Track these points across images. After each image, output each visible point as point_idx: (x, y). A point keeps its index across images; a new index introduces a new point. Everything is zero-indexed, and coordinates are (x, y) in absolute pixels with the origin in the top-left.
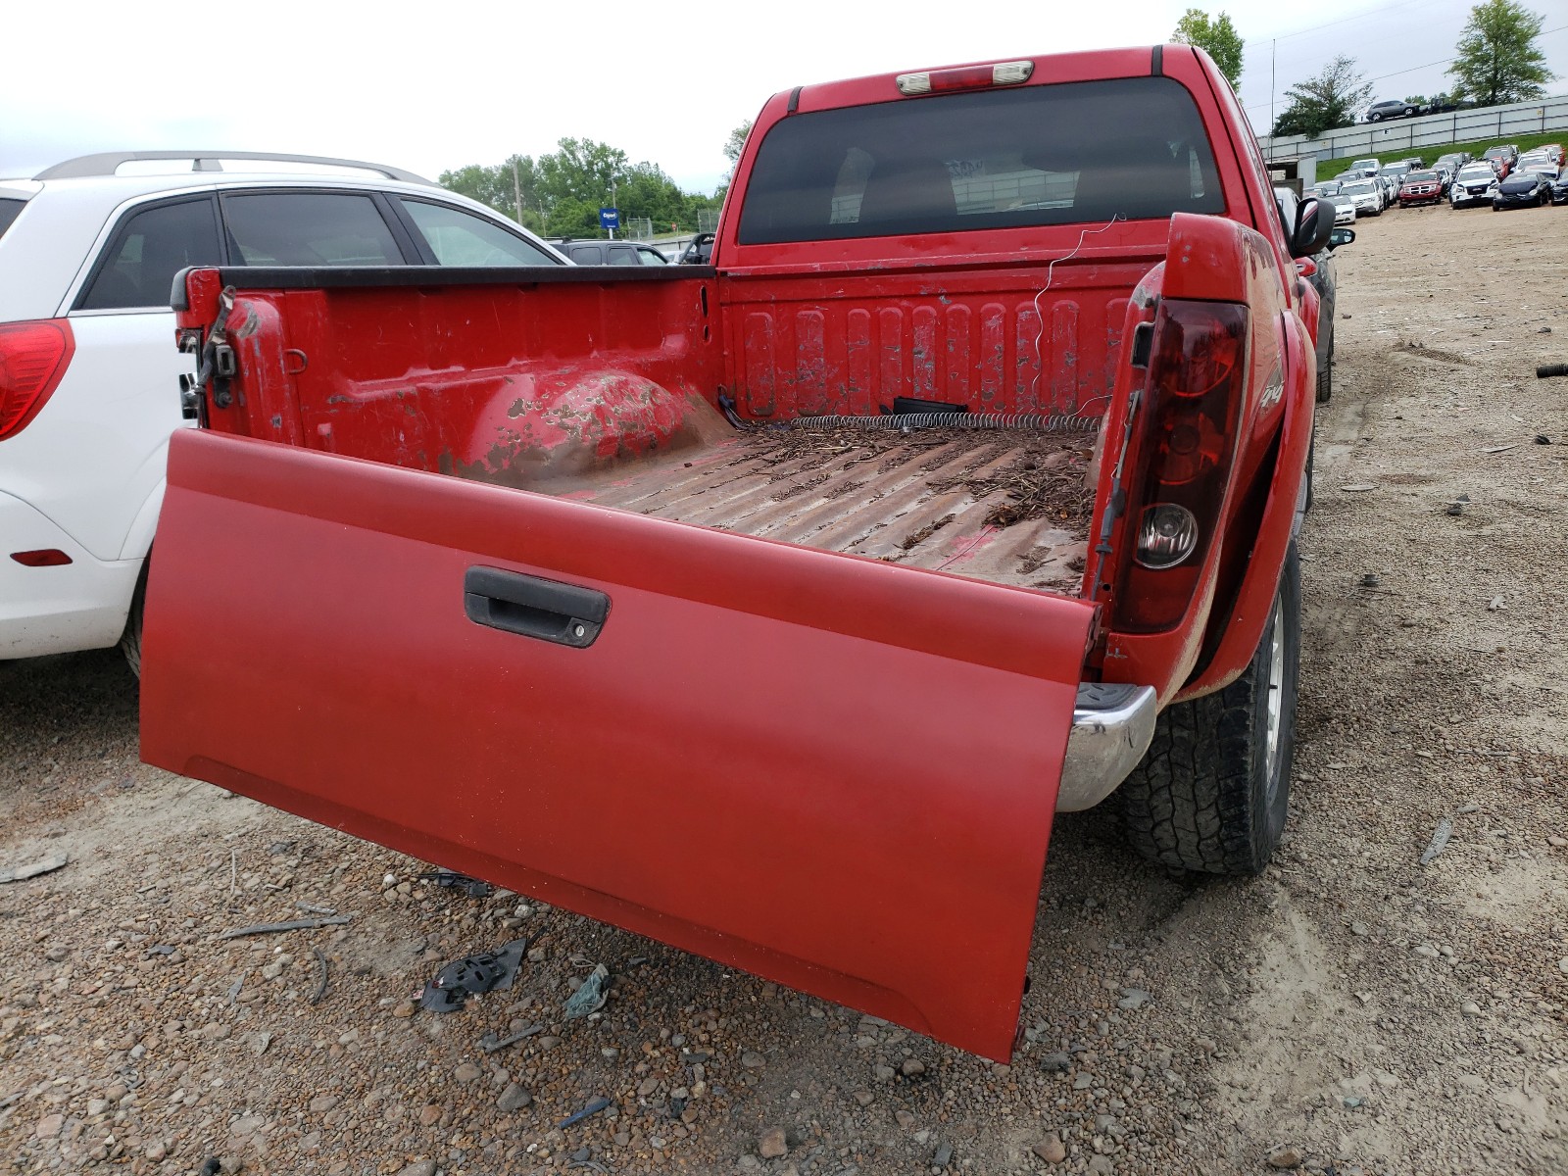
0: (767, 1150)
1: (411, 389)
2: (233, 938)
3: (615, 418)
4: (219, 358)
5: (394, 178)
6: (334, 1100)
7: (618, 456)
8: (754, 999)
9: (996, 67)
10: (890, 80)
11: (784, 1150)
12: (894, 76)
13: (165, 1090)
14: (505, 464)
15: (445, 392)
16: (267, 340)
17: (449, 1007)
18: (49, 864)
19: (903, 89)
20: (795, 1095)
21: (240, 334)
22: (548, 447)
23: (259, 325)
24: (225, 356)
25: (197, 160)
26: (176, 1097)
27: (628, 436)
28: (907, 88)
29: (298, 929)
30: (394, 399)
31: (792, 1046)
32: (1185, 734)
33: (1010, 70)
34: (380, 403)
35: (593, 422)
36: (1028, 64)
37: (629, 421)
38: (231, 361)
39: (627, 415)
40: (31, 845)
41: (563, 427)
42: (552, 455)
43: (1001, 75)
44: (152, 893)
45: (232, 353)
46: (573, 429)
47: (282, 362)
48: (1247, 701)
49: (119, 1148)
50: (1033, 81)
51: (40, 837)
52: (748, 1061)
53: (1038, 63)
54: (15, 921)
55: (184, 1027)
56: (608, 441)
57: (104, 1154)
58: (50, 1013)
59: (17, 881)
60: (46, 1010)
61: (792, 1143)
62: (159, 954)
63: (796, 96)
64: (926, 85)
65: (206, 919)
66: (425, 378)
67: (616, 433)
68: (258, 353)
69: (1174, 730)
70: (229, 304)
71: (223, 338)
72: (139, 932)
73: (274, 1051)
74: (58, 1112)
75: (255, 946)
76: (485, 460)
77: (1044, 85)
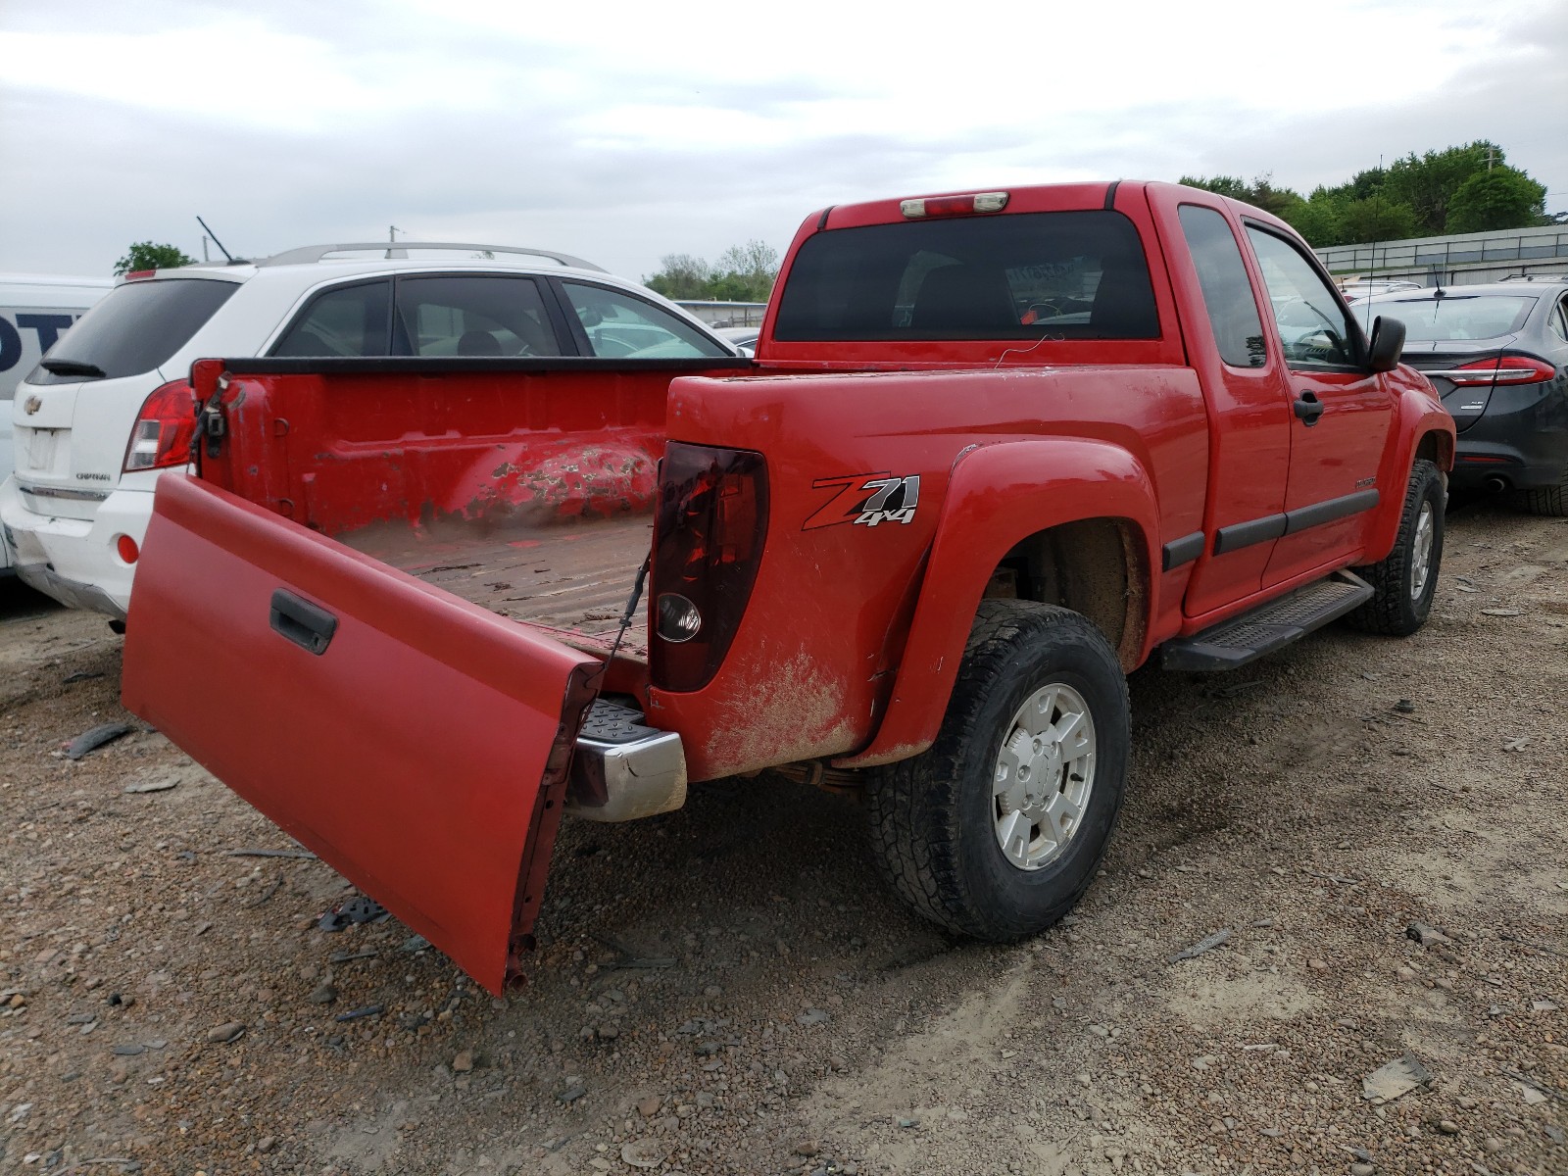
0: (457, 1065)
1: (399, 451)
2: (236, 856)
3: (584, 484)
4: (210, 422)
5: (564, 264)
6: (217, 974)
7: (583, 514)
8: (538, 963)
9: (977, 196)
10: (894, 205)
11: (469, 1067)
12: (897, 202)
13: (125, 947)
14: (480, 514)
15: (431, 454)
16: (251, 412)
17: (335, 928)
18: (165, 784)
19: (905, 213)
20: (511, 1034)
21: (231, 406)
22: (515, 503)
23: (245, 400)
24: (215, 422)
25: (389, 250)
26: (128, 952)
27: (594, 499)
28: (908, 212)
29: (280, 857)
30: (380, 458)
31: (538, 1001)
32: (904, 798)
33: (990, 200)
34: (366, 460)
35: (561, 485)
36: (1003, 195)
37: (601, 487)
38: (221, 426)
39: (598, 482)
40: (164, 769)
41: (532, 488)
42: (516, 509)
43: (984, 204)
44: (210, 816)
45: (222, 420)
46: (541, 490)
47: (263, 428)
48: (950, 777)
49: (73, 977)
50: (1008, 210)
51: (173, 764)
52: (496, 1005)
53: (1012, 194)
54: (118, 820)
55: (164, 908)
56: (573, 502)
57: (63, 978)
58: (97, 884)
59: (139, 793)
60: (96, 882)
61: (478, 1063)
62: (184, 857)
63: (827, 215)
64: (920, 210)
65: (230, 839)
66: (418, 441)
67: (583, 495)
68: (241, 421)
69: (898, 794)
70: (224, 384)
71: (216, 408)
72: (182, 840)
73: (206, 935)
74: (56, 948)
75: (246, 863)
76: (464, 510)
77: (1017, 214)
